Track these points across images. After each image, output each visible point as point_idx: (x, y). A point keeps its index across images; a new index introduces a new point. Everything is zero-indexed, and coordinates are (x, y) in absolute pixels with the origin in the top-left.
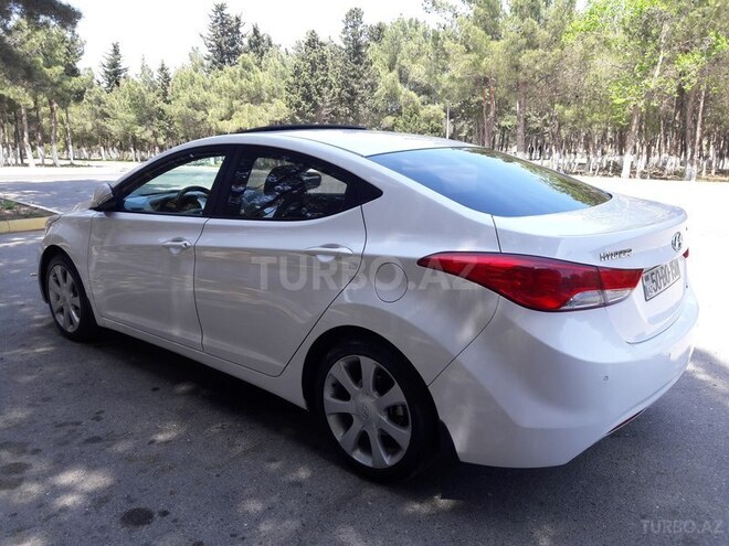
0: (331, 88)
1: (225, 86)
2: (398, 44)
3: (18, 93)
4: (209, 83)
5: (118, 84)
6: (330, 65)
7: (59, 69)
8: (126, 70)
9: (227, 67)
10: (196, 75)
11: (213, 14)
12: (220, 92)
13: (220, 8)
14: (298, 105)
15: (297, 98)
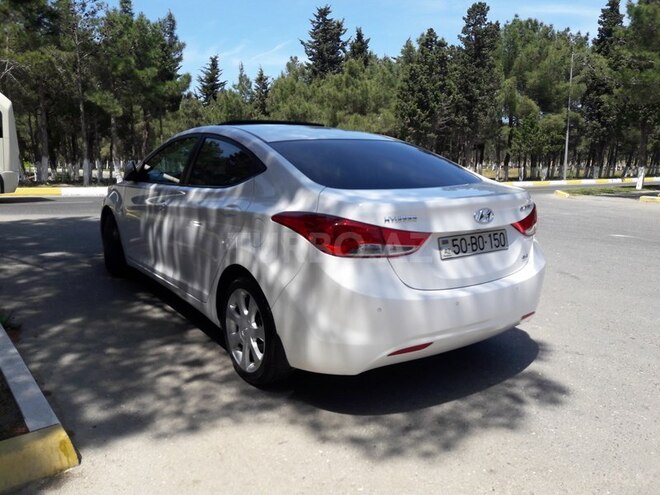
0: (450, 93)
1: (329, 94)
2: (515, 48)
3: (106, 100)
4: (309, 93)
5: (215, 98)
6: (450, 66)
7: (152, 71)
8: (223, 84)
9: (329, 75)
10: (297, 85)
11: (315, 19)
12: (321, 102)
13: (323, 13)
14: (413, 114)
15: (412, 105)
